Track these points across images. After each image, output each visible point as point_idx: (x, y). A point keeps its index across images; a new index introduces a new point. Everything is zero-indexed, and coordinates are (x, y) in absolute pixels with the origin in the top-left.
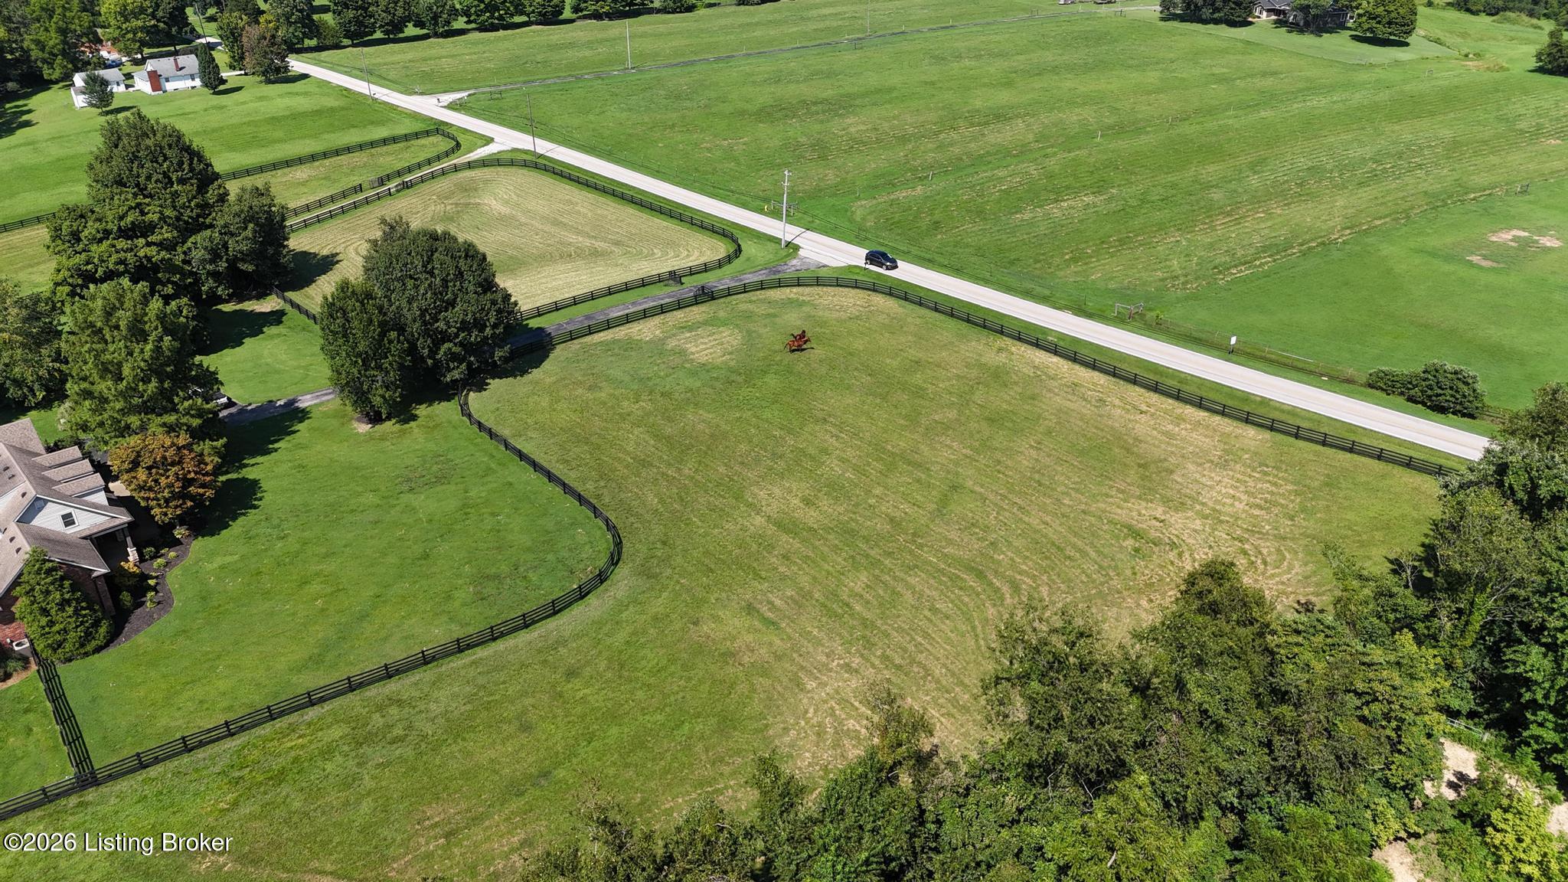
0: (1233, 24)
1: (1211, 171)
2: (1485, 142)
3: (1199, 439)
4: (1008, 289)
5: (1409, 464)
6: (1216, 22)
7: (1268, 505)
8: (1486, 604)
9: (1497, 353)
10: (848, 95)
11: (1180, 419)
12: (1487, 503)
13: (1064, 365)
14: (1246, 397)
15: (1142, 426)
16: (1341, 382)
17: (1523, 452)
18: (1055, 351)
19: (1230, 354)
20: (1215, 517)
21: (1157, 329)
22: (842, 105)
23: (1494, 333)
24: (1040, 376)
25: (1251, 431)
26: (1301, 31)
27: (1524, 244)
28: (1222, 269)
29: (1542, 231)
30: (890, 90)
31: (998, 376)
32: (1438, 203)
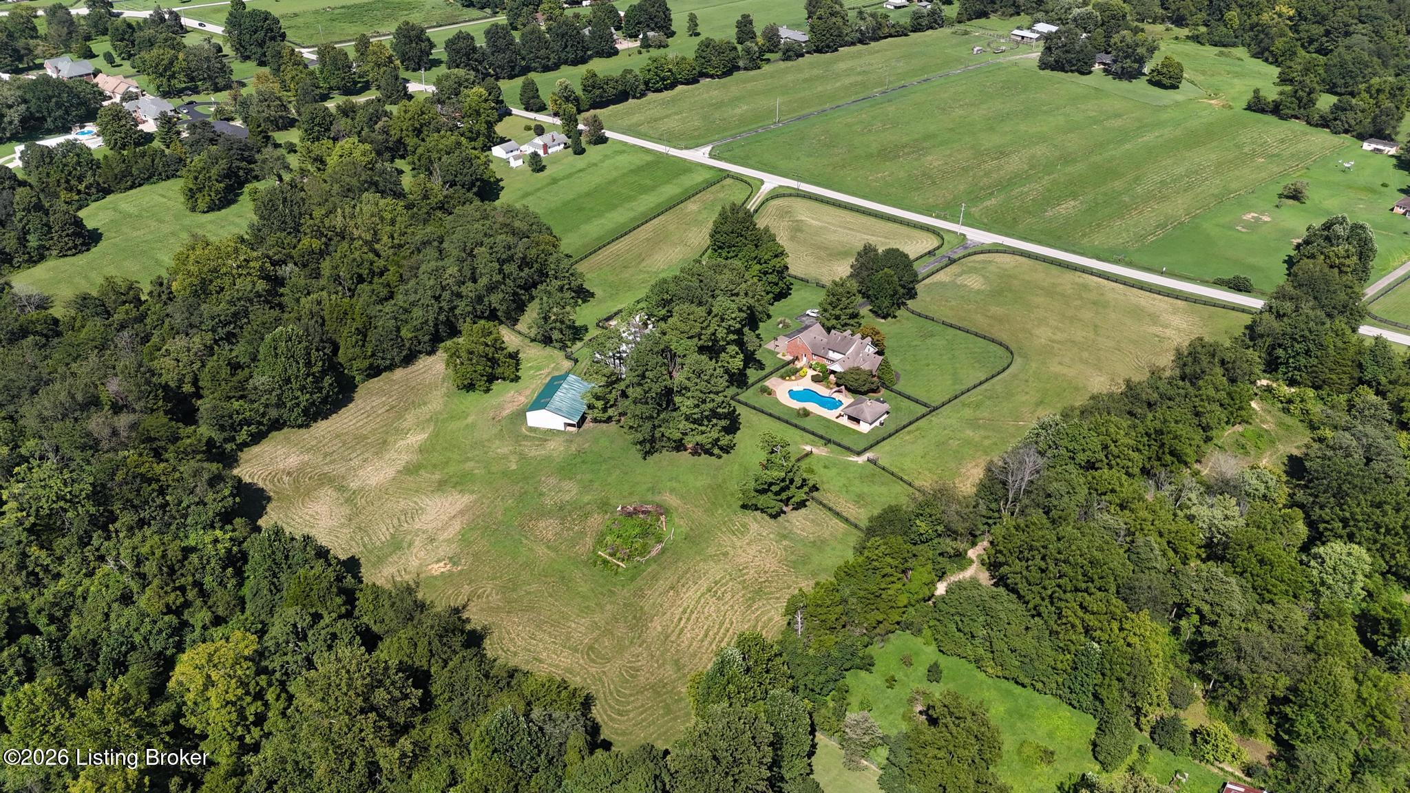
0: (1082, 73)
1: (1118, 184)
2: (1231, 162)
3: (1163, 305)
4: (1066, 251)
5: (1233, 309)
6: (1072, 71)
7: (1193, 325)
8: (1269, 341)
9: (1253, 268)
10: (916, 140)
11: (1154, 299)
12: (1266, 315)
13: (1106, 282)
14: (1174, 290)
15: (1143, 302)
16: (1204, 282)
17: (1274, 303)
18: (1100, 276)
19: (1162, 274)
20: (1178, 330)
21: (1130, 265)
22: (918, 147)
23: (1251, 260)
24: (1099, 287)
25: (1179, 302)
26: (1120, 78)
27: (1257, 220)
28: (1145, 237)
29: (1262, 213)
30: (934, 136)
31: (1085, 287)
32: (1220, 199)
